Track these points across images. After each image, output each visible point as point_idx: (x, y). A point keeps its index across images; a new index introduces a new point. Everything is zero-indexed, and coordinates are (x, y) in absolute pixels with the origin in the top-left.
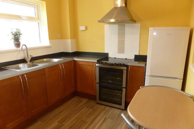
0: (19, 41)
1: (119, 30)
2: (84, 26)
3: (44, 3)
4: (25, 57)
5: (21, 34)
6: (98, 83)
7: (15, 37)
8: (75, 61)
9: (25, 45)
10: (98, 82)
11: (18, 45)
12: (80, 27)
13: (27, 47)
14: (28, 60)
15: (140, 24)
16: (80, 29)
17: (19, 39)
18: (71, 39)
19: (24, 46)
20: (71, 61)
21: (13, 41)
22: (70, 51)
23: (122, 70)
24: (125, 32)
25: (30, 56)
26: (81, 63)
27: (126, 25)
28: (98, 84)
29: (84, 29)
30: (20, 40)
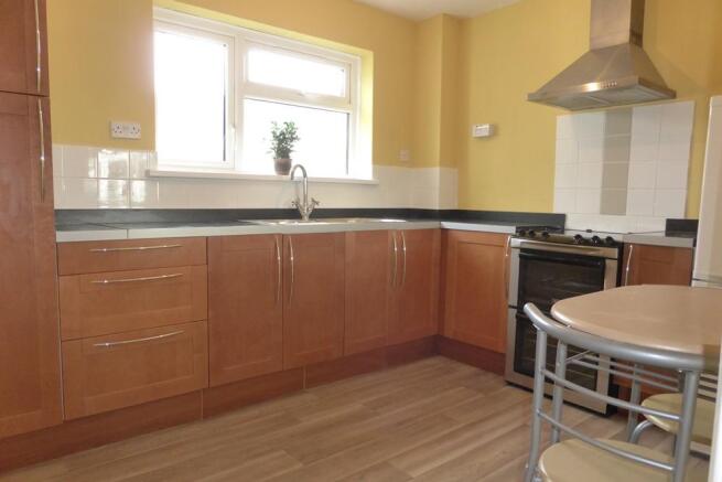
0: (288, 157)
1: (609, 129)
2: (485, 123)
3: (370, 55)
4: (297, 203)
5: (296, 138)
6: (513, 307)
7: (279, 144)
8: (445, 231)
9: (302, 168)
10: (516, 305)
11: (284, 165)
12: (474, 127)
13: (308, 175)
14: (306, 212)
15: (691, 104)
16: (475, 134)
17: (289, 151)
18: (442, 164)
19: (299, 169)
20: (431, 231)
21: (274, 154)
22: (436, 206)
23: (603, 259)
24: (630, 137)
25: (313, 201)
26: (464, 238)
27: (637, 109)
28: (515, 311)
29: (487, 134)
30: (291, 155)
